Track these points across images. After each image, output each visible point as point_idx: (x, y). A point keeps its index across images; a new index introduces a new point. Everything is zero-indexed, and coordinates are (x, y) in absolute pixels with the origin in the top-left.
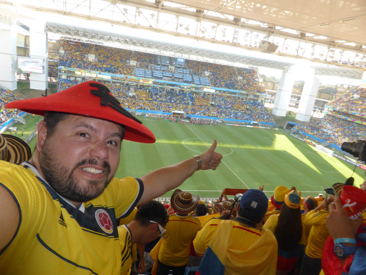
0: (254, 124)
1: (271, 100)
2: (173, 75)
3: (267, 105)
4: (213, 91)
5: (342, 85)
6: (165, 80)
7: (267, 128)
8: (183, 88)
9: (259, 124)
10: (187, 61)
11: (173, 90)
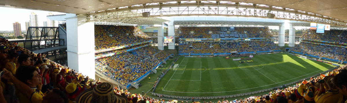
0: (271, 52)
1: (276, 40)
2: (229, 35)
3: (275, 42)
4: (249, 40)
5: (304, 29)
6: (226, 38)
8: (235, 40)
9: (274, 52)
10: (235, 28)
11: (230, 42)
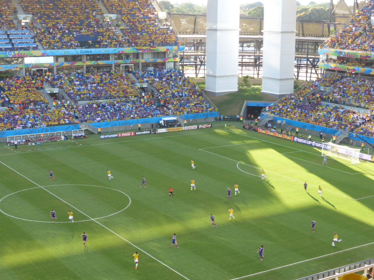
0: (169, 124)
1: (196, 59)
4: (49, 60)
7: (200, 126)
